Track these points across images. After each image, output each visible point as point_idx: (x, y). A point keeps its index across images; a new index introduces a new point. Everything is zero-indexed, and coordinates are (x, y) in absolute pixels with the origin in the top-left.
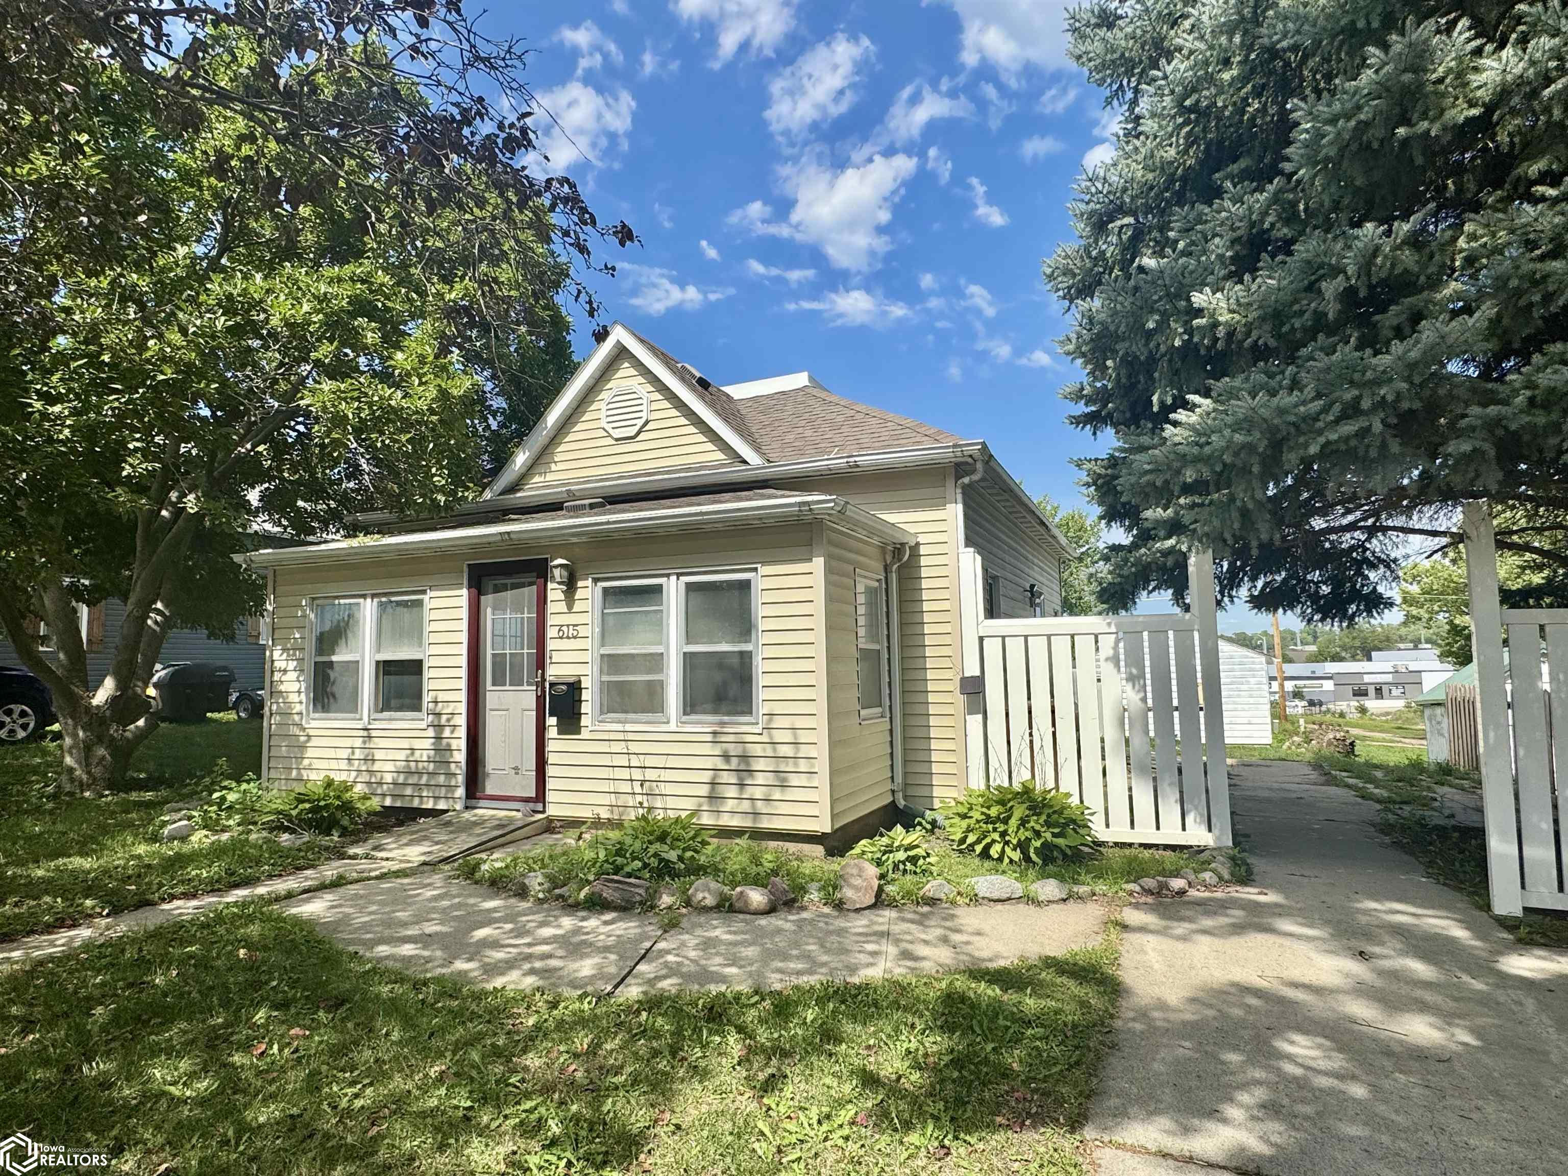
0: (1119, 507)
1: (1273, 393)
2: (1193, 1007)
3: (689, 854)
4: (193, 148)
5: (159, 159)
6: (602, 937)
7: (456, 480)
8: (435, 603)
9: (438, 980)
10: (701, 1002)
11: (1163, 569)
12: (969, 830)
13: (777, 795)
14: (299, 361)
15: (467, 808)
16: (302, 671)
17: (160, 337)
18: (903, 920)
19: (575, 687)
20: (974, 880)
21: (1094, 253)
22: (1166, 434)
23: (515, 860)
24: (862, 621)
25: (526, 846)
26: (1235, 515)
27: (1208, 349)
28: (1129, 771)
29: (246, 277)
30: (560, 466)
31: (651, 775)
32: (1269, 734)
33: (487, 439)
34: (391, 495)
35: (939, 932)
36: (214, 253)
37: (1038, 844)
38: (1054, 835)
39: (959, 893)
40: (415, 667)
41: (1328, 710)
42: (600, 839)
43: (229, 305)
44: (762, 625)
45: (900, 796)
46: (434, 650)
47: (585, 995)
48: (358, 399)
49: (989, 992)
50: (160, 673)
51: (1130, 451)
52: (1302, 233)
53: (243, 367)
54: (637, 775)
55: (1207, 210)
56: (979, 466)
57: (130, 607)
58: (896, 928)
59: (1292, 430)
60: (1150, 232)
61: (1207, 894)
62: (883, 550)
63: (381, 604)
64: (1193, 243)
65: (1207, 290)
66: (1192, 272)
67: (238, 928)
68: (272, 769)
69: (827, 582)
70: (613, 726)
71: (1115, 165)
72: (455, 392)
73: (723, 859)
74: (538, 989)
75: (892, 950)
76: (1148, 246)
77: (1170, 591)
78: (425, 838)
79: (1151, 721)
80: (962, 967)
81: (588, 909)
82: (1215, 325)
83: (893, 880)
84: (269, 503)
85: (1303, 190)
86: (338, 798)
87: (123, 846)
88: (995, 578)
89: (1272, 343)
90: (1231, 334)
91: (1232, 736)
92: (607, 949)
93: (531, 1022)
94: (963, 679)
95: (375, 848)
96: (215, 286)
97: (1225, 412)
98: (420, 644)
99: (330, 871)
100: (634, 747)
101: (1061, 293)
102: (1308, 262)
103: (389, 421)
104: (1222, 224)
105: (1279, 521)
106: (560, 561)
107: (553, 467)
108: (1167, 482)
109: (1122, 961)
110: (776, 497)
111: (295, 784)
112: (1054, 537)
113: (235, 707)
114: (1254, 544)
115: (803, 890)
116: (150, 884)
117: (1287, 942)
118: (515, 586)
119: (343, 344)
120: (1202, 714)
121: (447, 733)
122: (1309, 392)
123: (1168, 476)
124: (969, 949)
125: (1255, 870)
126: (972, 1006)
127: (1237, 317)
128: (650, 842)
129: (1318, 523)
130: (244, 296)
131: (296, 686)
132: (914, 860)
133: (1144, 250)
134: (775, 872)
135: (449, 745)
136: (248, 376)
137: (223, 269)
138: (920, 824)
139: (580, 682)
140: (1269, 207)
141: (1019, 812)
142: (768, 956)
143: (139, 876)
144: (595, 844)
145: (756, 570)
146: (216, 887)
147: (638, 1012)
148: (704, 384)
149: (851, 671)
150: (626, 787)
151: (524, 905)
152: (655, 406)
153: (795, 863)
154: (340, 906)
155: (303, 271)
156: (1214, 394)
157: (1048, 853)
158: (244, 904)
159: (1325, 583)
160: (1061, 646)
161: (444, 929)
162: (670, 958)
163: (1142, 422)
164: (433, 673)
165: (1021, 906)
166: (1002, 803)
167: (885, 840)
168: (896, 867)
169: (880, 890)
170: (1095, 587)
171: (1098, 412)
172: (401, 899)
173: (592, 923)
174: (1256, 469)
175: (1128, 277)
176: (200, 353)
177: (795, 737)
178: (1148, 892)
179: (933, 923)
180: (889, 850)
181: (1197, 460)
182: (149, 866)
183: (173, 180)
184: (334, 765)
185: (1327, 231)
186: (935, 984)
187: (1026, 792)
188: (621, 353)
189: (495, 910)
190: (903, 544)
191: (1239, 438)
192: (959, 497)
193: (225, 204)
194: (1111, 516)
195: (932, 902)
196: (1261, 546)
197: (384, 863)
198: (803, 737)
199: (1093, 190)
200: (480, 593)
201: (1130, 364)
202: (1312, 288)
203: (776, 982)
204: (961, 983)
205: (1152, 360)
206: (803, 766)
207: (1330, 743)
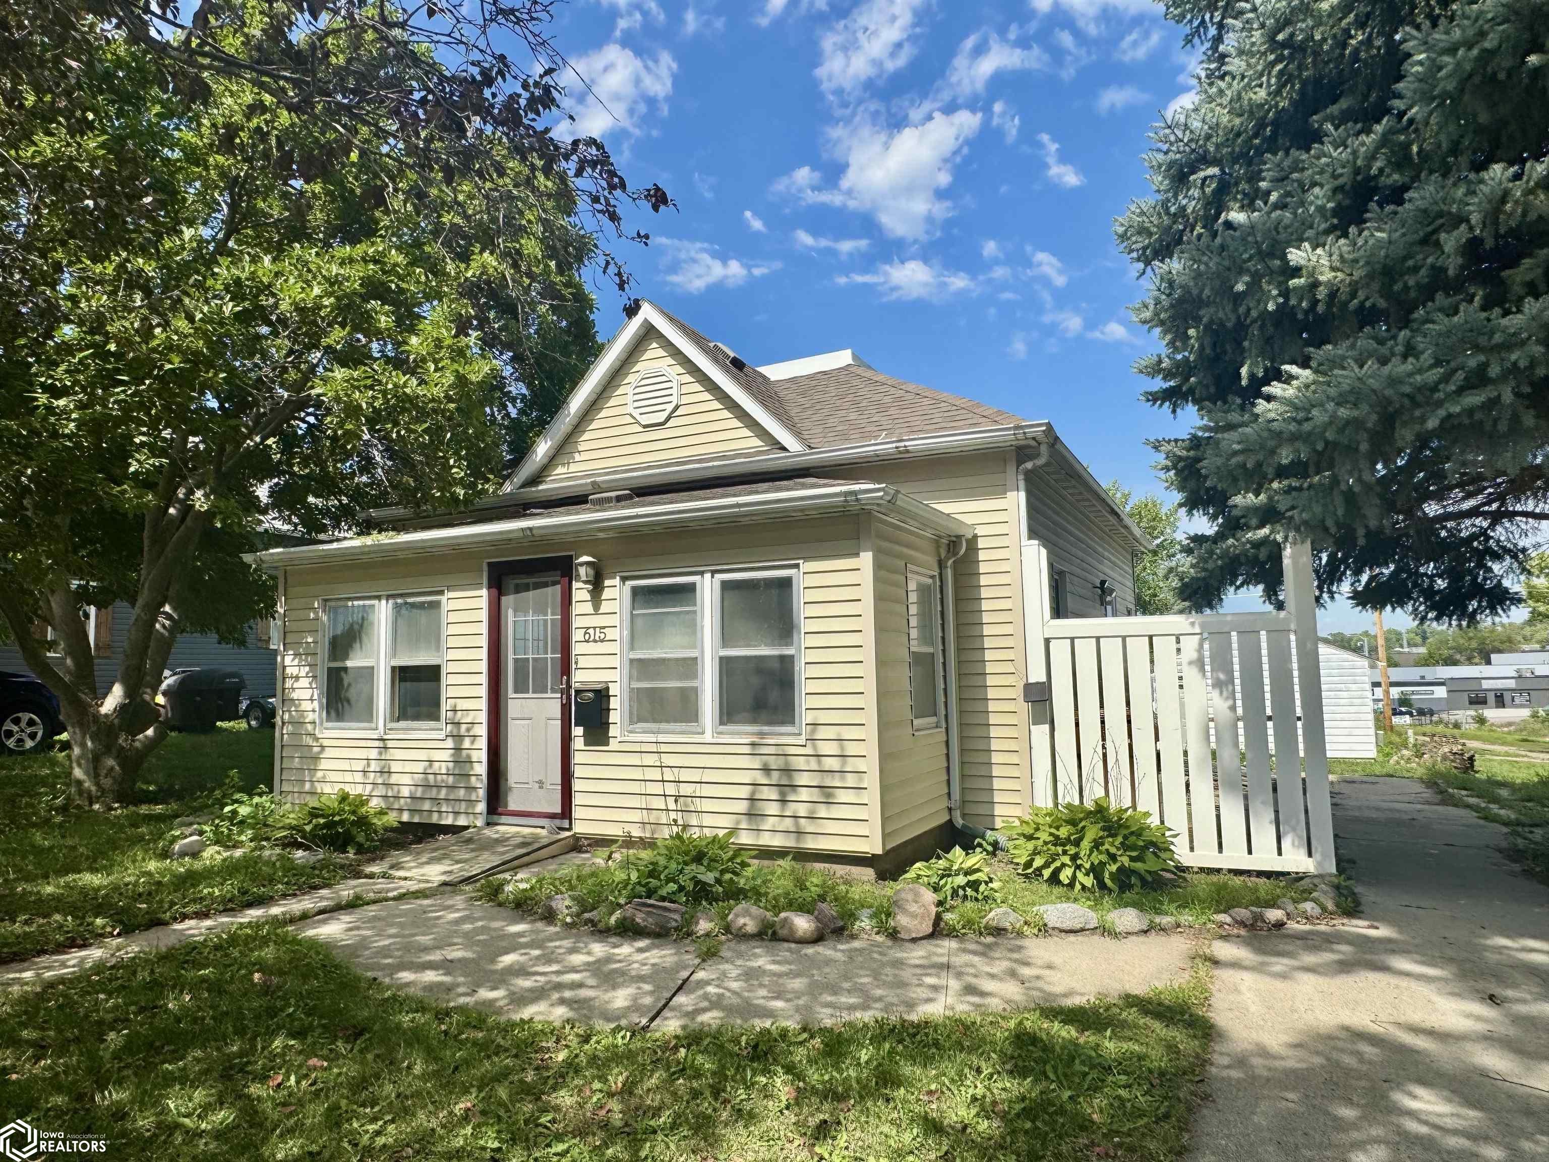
0: (1202, 492)
1: (1384, 361)
2: (1300, 1053)
3: (728, 876)
4: (199, 125)
5: (164, 139)
6: (636, 966)
7: (476, 473)
8: (453, 605)
9: (461, 1009)
10: (744, 1038)
11: (1255, 561)
12: (1035, 853)
13: (822, 812)
14: (310, 347)
15: (488, 824)
16: (314, 677)
17: (166, 325)
18: (965, 951)
19: (602, 695)
20: (1043, 908)
21: (1173, 210)
22: (1258, 410)
23: (540, 881)
24: (914, 622)
25: (552, 866)
26: (1339, 500)
27: (1306, 312)
28: (1216, 788)
29: (255, 259)
30: (585, 456)
31: (686, 790)
32: (1373, 747)
33: (506, 428)
34: (407, 488)
35: (1006, 964)
36: (220, 236)
37: (1114, 868)
38: (1132, 859)
39: (1026, 923)
40: (432, 674)
41: (1441, 721)
42: (632, 859)
43: (236, 290)
44: (806, 626)
45: (957, 815)
46: (452, 654)
47: (619, 1028)
48: (371, 387)
49: (1066, 1032)
50: (169, 680)
51: (1217, 429)
52: (1416, 178)
53: (251, 356)
54: (671, 789)
55: (1304, 156)
56: (1044, 449)
57: (137, 610)
58: (959, 960)
59: (1406, 401)
60: (1237, 184)
61: (1308, 927)
62: (937, 543)
63: (397, 607)
64: (1288, 194)
65: (1306, 245)
66: (1286, 228)
67: (252, 950)
68: (284, 782)
69: (877, 579)
70: (644, 736)
71: (1196, 110)
72: (473, 378)
73: (765, 882)
74: (568, 1021)
75: (954, 984)
76: (1235, 199)
77: (1261, 587)
78: (445, 857)
79: (1241, 731)
80: (1033, 1005)
81: (619, 934)
82: (1315, 285)
83: (952, 907)
84: (280, 499)
85: (1416, 130)
86: (354, 812)
87: (134, 862)
88: (1061, 573)
89: (1382, 303)
90: (1333, 294)
91: (1336, 747)
92: (641, 978)
93: (561, 1056)
94: (1028, 687)
95: (392, 867)
96: (223, 271)
97: (1328, 384)
98: (438, 648)
99: (346, 890)
100: (668, 760)
101: (1135, 255)
102: (1425, 211)
103: (404, 410)
104: (1322, 172)
105: (1390, 506)
106: (585, 559)
107: (577, 457)
108: (1259, 465)
109: (1213, 1001)
110: (820, 486)
111: (308, 798)
112: (1126, 527)
113: (246, 715)
114: (1361, 532)
115: (852, 916)
116: (161, 901)
117: (1404, 983)
118: (537, 586)
119: (356, 329)
120: (1299, 724)
121: (467, 743)
122: (1427, 358)
123: (1261, 457)
124: (1040, 984)
125: (1363, 900)
126: (1045, 1049)
127: (1339, 274)
128: (686, 863)
129: (1432, 509)
130: (253, 279)
131: (307, 694)
132: (975, 885)
133: (1231, 204)
134: (822, 898)
135: (469, 756)
136: (256, 365)
137: (230, 253)
138: (980, 845)
139: (608, 689)
140: (1377, 150)
141: (1093, 832)
142: (815, 989)
143: (150, 894)
144: (626, 864)
145: (797, 566)
146: (230, 906)
147: (676, 1048)
148: (738, 364)
149: (903, 677)
150: (659, 803)
151: (552, 929)
152: (685, 389)
153: (843, 888)
154: (358, 928)
155: (313, 251)
156: (1313, 364)
157: (1124, 879)
158: (256, 926)
159: (1440, 576)
160: (1139, 648)
161: (469, 955)
162: (711, 989)
163: (1230, 398)
164: (451, 680)
165: (1096, 937)
166: (1073, 822)
167: (942, 863)
168: (955, 893)
169: (938, 918)
170: (1175, 583)
171: (1179, 387)
172: (421, 921)
173: (625, 949)
174: (1364, 447)
175: (1214, 235)
176: (209, 343)
177: (842, 748)
178: (1242, 924)
179: (997, 955)
180: (947, 873)
181: (1294, 438)
182: (159, 883)
183: (178, 160)
184: (348, 777)
185: (1445, 176)
186: (1003, 1023)
187: (1100, 812)
188: (649, 333)
189: (520, 935)
190: (959, 537)
191: (1343, 412)
192: (1022, 484)
193: (232, 184)
194: (1193, 503)
195: (998, 931)
196: (1369, 534)
197: (402, 883)
198: (852, 749)
199: (1172, 138)
200: (500, 594)
201: (1216, 333)
202: (1429, 241)
203: (827, 1019)
204: (1033, 1022)
205: (1241, 328)
206: (851, 780)
207: (1445, 758)
